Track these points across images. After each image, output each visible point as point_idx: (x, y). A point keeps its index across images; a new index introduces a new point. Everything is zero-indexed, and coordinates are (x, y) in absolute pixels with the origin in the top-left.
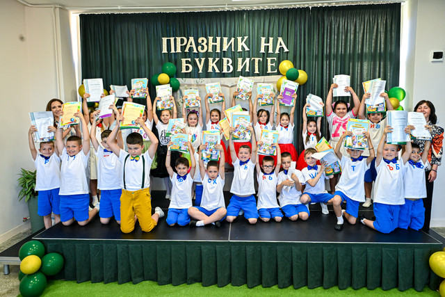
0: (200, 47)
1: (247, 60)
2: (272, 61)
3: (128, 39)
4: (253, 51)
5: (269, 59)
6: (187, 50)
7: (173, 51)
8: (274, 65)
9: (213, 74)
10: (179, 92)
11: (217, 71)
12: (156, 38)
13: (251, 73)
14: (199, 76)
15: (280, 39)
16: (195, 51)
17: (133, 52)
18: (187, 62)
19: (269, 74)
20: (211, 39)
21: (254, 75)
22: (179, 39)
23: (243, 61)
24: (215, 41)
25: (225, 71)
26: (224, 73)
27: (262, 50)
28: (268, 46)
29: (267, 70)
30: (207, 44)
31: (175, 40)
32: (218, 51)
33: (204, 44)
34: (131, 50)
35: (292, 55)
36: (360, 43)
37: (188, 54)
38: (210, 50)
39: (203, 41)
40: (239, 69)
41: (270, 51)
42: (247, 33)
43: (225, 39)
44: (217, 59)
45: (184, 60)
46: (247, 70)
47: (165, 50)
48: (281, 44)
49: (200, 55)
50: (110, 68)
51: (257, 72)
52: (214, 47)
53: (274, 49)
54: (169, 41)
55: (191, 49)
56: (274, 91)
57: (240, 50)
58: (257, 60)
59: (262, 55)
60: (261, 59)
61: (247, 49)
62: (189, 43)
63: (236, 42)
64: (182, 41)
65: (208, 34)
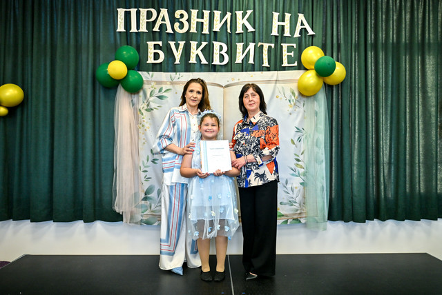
0: (177, 25)
1: (251, 46)
2: (290, 49)
3: (63, 9)
4: (261, 32)
5: (285, 46)
6: (156, 29)
7: (134, 29)
8: (292, 54)
9: (197, 67)
10: (141, 93)
11: (204, 61)
12: (107, 8)
13: (257, 66)
14: (174, 69)
15: (301, 17)
16: (170, 30)
17: (69, 28)
18: (156, 47)
19: (284, 69)
20: (194, 12)
21: (262, 69)
22: (144, 12)
23: (245, 47)
24: (201, 16)
25: (216, 61)
26: (215, 65)
27: (275, 32)
28: (283, 26)
29: (282, 62)
30: (189, 21)
31: (138, 13)
32: (206, 31)
33: (184, 20)
34: (66, 27)
35: (320, 41)
36: (420, 26)
37: (157, 35)
38: (193, 30)
39: (182, 16)
40: (239, 59)
41: (287, 33)
42: (252, 6)
43: (217, 14)
44: (204, 44)
45: (151, 44)
46: (251, 61)
47: (121, 28)
48: (302, 24)
49: (177, 37)
50: (29, 54)
51: (266, 64)
52: (200, 26)
53: (292, 31)
54: (128, 15)
55: (162, 27)
56: (293, 93)
57: (239, 30)
58: (266, 46)
59: (274, 39)
60: (273, 45)
61: (251, 29)
62: (160, 18)
63: (233, 19)
64: (149, 15)
65: (190, 5)
